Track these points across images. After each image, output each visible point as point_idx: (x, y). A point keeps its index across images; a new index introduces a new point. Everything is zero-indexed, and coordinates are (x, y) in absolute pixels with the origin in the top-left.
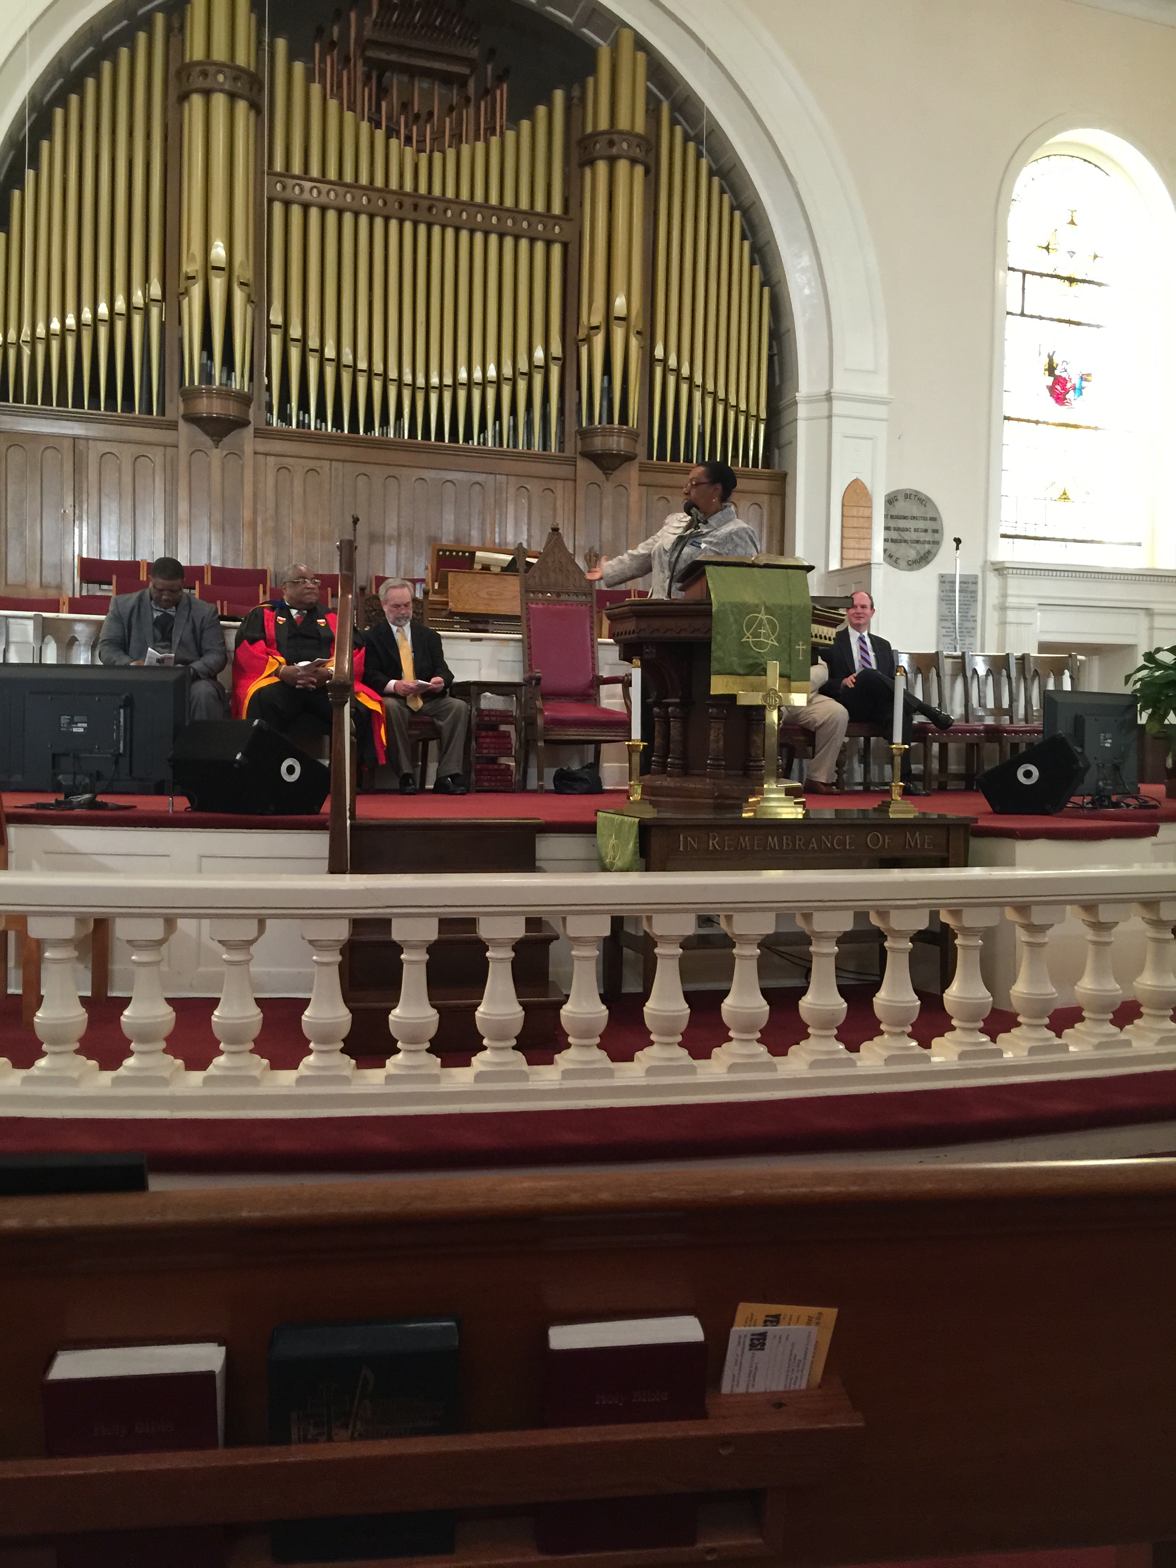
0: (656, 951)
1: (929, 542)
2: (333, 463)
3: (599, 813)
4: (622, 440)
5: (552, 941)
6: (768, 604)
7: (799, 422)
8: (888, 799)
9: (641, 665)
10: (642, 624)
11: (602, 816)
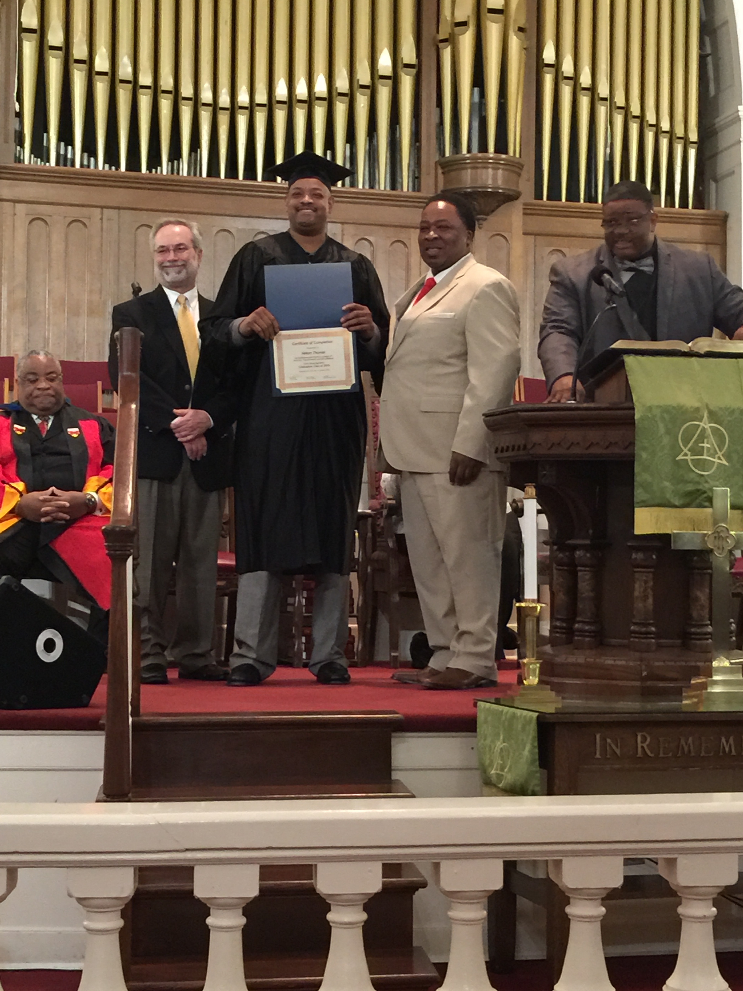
0: (569, 910)
2: (105, 210)
3: (481, 704)
4: (500, 172)
5: (417, 890)
6: (711, 408)
7: (742, 143)
9: (536, 495)
10: (537, 436)
11: (484, 707)
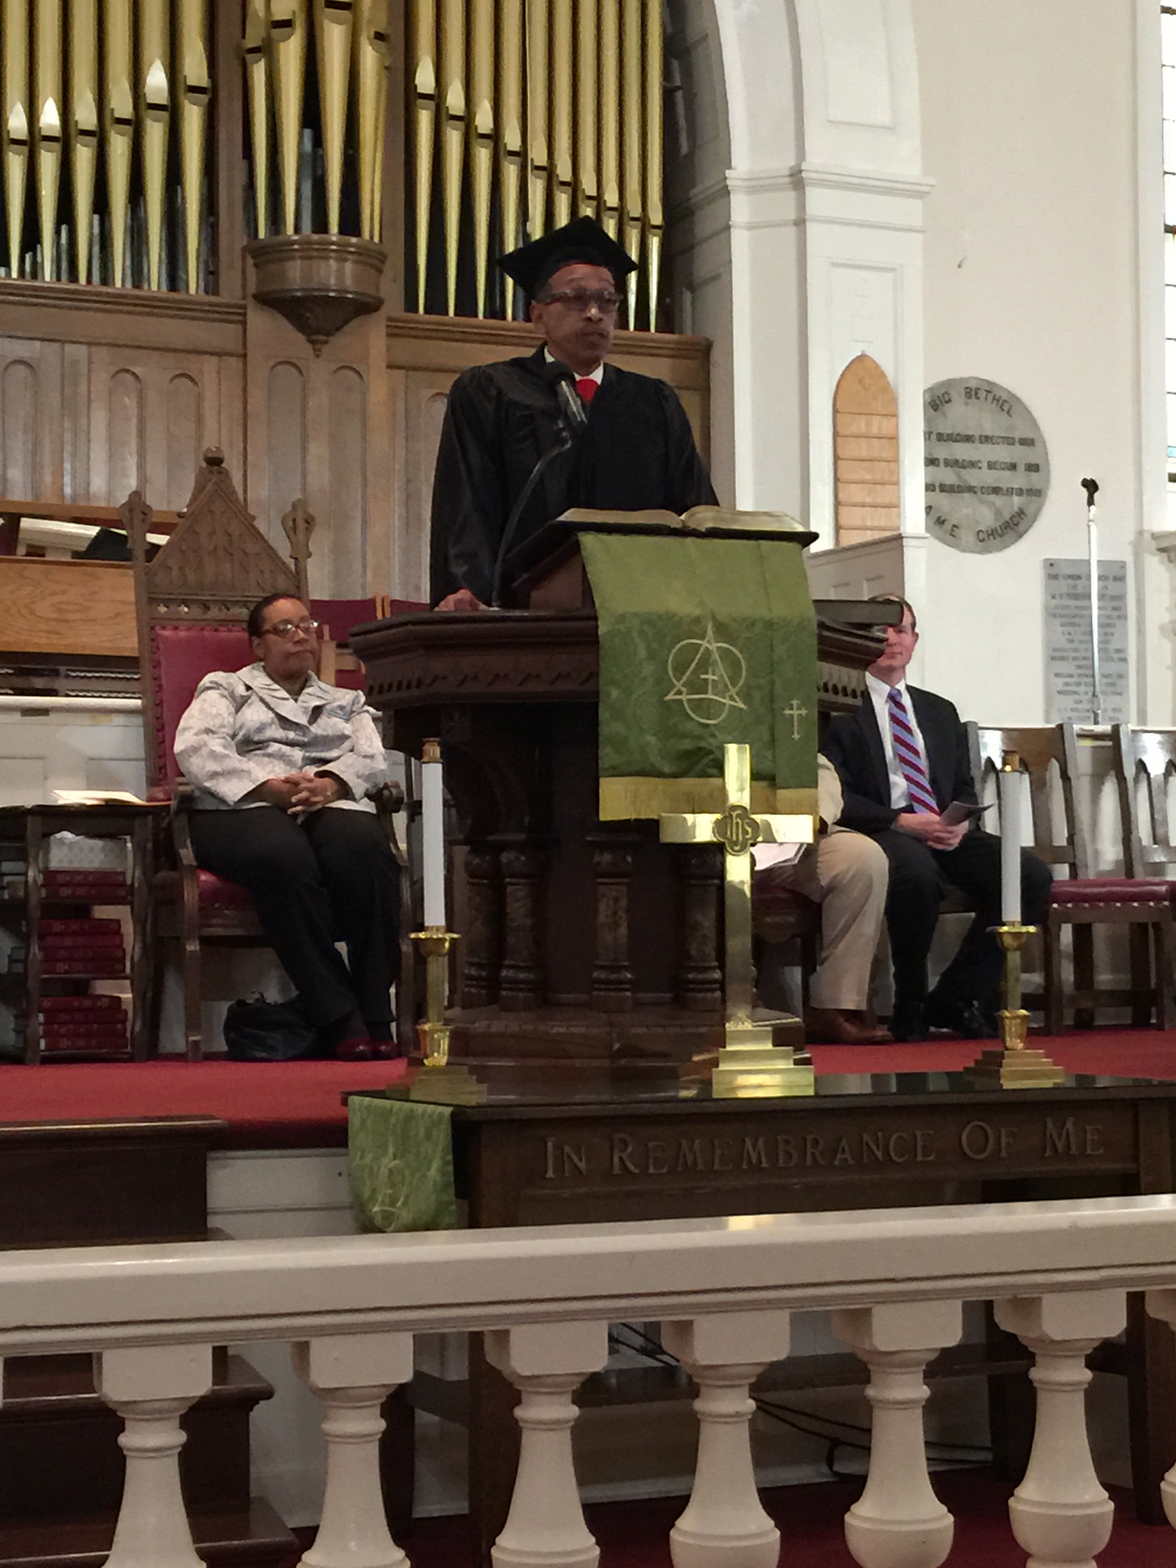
0: (520, 1412)
1: (1020, 492)
3: (355, 1100)
4: (348, 267)
5: (258, 1403)
6: (719, 617)
7: (732, 230)
8: (992, 1047)
9: (441, 757)
10: (439, 665)
11: (361, 1105)
